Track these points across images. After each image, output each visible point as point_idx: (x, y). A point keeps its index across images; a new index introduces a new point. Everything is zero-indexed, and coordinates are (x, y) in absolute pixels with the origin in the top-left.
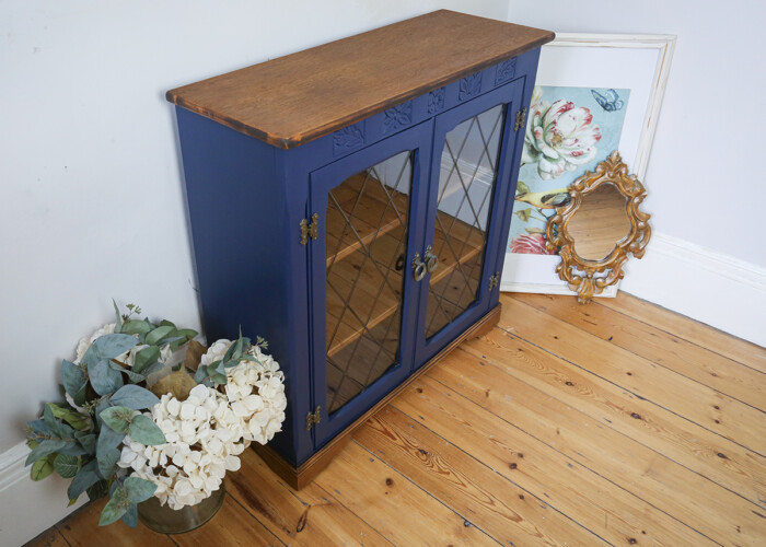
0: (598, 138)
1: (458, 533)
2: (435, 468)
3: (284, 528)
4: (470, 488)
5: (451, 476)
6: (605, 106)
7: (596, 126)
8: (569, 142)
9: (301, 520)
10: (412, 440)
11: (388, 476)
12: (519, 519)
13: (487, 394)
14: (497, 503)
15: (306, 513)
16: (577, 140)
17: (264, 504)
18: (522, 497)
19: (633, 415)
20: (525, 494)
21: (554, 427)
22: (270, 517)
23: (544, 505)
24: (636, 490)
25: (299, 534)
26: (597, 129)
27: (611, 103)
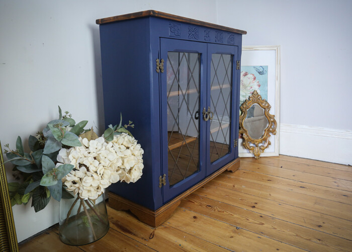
0: (259, 86)
1: (234, 232)
2: (216, 211)
3: (143, 238)
4: (235, 216)
5: (225, 213)
6: (260, 73)
7: (258, 81)
8: (249, 88)
9: (151, 234)
10: (202, 203)
11: (194, 215)
12: (263, 224)
13: (234, 186)
14: (250, 219)
15: (154, 232)
16: (251, 87)
17: (131, 230)
18: (261, 217)
19: (301, 187)
20: (263, 215)
21: (268, 194)
22: (134, 235)
23: (273, 218)
24: (313, 209)
25: (152, 240)
26: (258, 82)
27: (262, 72)
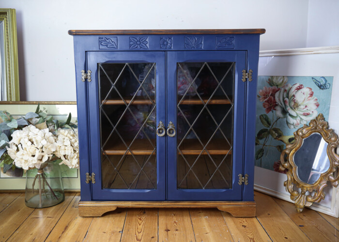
0: (318, 106)
6: (320, 87)
7: (316, 98)
8: (302, 107)
16: (306, 106)
26: (317, 100)
27: (323, 85)
